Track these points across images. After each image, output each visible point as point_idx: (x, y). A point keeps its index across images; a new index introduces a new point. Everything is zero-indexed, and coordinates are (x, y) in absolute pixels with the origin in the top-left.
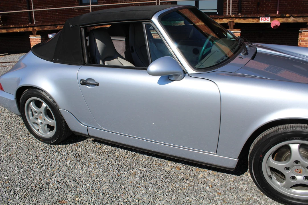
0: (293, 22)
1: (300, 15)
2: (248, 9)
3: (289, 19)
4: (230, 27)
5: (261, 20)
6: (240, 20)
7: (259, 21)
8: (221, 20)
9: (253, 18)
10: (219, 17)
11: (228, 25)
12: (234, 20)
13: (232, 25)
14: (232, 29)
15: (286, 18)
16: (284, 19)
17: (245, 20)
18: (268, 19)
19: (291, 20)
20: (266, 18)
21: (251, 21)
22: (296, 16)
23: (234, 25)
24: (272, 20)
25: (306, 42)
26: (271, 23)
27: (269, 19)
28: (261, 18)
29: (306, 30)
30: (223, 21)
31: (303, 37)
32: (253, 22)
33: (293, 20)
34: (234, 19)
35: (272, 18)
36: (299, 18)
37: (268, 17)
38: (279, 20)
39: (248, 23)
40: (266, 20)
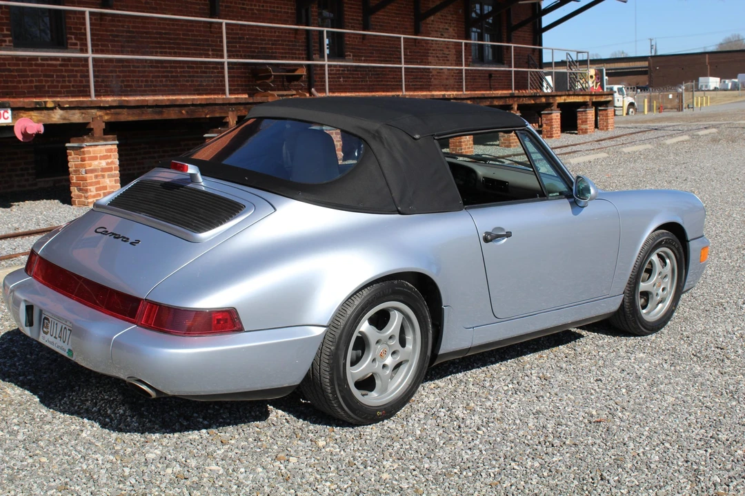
0: (62, 122)
1: (75, 104)
3: (53, 115)
15: (45, 112)
16: (43, 115)
18: (6, 115)
19: (57, 117)
20: (2, 112)
22: (68, 106)
24: (14, 117)
25: (96, 174)
26: (13, 127)
27: (9, 114)
29: (90, 142)
31: (89, 160)
33: (61, 116)
35: (15, 112)
36: (73, 111)
37: (6, 109)
38: (31, 116)
40: (2, 118)
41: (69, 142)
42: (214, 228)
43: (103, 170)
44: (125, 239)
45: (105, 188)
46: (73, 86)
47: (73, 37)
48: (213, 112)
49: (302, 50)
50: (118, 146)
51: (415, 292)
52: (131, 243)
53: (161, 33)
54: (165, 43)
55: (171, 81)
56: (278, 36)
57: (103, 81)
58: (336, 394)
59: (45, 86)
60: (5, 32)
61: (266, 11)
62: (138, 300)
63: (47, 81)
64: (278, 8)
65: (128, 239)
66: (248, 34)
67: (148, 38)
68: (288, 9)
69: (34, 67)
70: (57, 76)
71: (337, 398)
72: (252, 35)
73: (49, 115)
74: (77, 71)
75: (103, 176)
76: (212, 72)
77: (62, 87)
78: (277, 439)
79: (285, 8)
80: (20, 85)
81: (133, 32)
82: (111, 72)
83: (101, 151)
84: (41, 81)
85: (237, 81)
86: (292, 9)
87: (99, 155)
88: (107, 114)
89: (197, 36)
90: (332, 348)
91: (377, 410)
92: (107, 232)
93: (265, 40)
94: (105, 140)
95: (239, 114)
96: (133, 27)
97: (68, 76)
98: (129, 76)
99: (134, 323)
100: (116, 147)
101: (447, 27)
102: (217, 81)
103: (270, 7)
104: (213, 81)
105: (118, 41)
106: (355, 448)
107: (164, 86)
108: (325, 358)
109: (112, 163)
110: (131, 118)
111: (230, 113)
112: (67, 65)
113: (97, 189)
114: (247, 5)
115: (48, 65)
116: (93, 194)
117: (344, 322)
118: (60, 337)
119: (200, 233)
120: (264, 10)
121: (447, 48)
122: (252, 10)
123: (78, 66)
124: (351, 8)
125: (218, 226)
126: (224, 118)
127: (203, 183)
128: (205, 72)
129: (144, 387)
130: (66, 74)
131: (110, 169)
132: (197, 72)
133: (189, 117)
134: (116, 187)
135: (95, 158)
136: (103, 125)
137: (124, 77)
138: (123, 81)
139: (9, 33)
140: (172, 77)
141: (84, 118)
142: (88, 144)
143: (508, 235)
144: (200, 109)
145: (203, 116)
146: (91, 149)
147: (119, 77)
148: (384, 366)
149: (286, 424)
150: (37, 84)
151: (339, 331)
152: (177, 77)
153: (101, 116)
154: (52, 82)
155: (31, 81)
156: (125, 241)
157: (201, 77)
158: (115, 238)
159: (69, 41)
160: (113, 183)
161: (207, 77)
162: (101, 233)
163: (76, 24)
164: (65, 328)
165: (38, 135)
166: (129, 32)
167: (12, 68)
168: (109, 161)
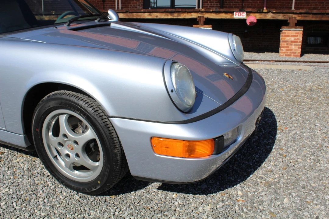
0: (272, 19)
1: (279, 11)
2: (231, 4)
3: (267, 15)
4: (199, 23)
5: (236, 16)
6: (211, 15)
7: (233, 16)
8: (189, 14)
9: (226, 12)
10: (187, 11)
11: (197, 20)
12: (204, 15)
13: (202, 21)
14: (201, 25)
15: (264, 14)
16: (262, 15)
17: (217, 15)
18: (243, 14)
19: (269, 16)
20: (241, 13)
21: (223, 16)
22: (275, 12)
23: (204, 20)
24: (247, 15)
25: (287, 43)
26: (246, 19)
27: (245, 14)
28: (235, 13)
29: (287, 28)
30: (192, 16)
32: (226, 17)
33: (272, 16)
34: (204, 13)
35: (248, 13)
36: (279, 14)
37: (243, 12)
38: (256, 15)
39: (220, 18)
40: (241, 16)
41: (281, 28)
43: (292, 42)
45: (292, 50)
50: (303, 31)
59: (318, 7)
75: (291, 45)
83: (292, 33)
84: (317, 5)
87: (290, 35)
88: (299, 16)
94: (296, 28)
100: (302, 32)
109: (298, 39)
110: (314, 19)
113: (286, 50)
116: (283, 51)
131: (297, 42)
134: (298, 50)
135: (288, 36)
136: (296, 22)
141: (285, 18)
142: (284, 29)
146: (286, 32)
150: (314, 6)
153: (295, 17)
160: (297, 48)
168: (296, 38)
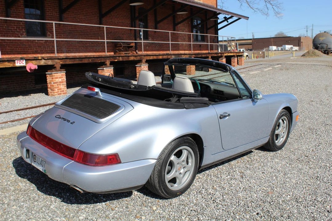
0: (44, 64)
3: (41, 62)
5: (17, 64)
7: (15, 65)
9: (9, 62)
15: (38, 61)
18: (23, 62)
19: (43, 63)
20: (22, 61)
21: (7, 65)
22: (46, 58)
24: (26, 63)
25: (57, 84)
26: (26, 66)
27: (24, 62)
28: (16, 61)
29: (55, 72)
31: (55, 79)
32: (9, 66)
35: (27, 61)
36: (49, 60)
37: (23, 60)
38: (33, 62)
39: (4, 67)
40: (22, 63)
41: (47, 72)
42: (107, 116)
43: (60, 82)
44: (68, 121)
45: (61, 89)
46: (49, 50)
47: (49, 32)
48: (101, 60)
49: (133, 37)
51: (193, 142)
52: (71, 123)
53: (81, 31)
54: (83, 34)
55: (85, 48)
56: (124, 32)
57: (60, 49)
58: (161, 187)
60: (24, 31)
61: (120, 22)
62: (75, 150)
63: (39, 49)
64: (124, 21)
65: (70, 121)
66: (114, 31)
67: (76, 32)
68: (128, 22)
69: (34, 44)
70: (43, 47)
71: (161, 189)
72: (115, 31)
73: (39, 62)
74: (50, 45)
75: (60, 85)
76: (100, 45)
77: (45, 51)
78: (135, 207)
79: (127, 22)
80: (29, 50)
81: (71, 30)
82: (63, 45)
83: (59, 75)
85: (110, 48)
86: (129, 22)
87: (58, 77)
88: (61, 61)
89: (94, 32)
90: (159, 168)
91: (177, 192)
92: (61, 117)
93: (119, 33)
94: (61, 71)
95: (111, 61)
96: (71, 29)
97: (47, 47)
98: (70, 47)
99: (73, 160)
100: (65, 74)
101: (185, 28)
102: (102, 48)
103: (121, 21)
104: (101, 48)
105: (65, 34)
106: (169, 211)
107: (83, 50)
108: (156, 173)
109: (63, 80)
110: (70, 63)
111: (107, 60)
112: (47, 43)
113: (58, 90)
114: (113, 20)
115: (40, 43)
116: (56, 91)
117: (164, 157)
118: (41, 164)
119: (102, 119)
120: (119, 22)
121: (185, 36)
122: (115, 22)
123: (51, 43)
124: (151, 21)
125: (109, 116)
126: (105, 62)
127: (102, 96)
128: (98, 45)
129: (78, 189)
130: (46, 46)
131: (63, 82)
132: (95, 45)
133: (92, 62)
134: (65, 88)
135: (57, 78)
136: (60, 66)
137: (68, 47)
138: (67, 49)
139: (25, 31)
140: (85, 47)
141: (53, 63)
142: (54, 73)
143: (229, 115)
144: (96, 59)
145: (97, 62)
146: (55, 75)
147: (66, 47)
148: (180, 173)
149: (139, 199)
150: (36, 50)
151: (162, 161)
152: (87, 47)
153: (59, 62)
154: (41, 49)
155: (33, 49)
156: (68, 122)
157: (96, 47)
158: (64, 120)
159: (47, 34)
160: (64, 87)
161: (98, 47)
162: (58, 118)
163: (50, 27)
164: (43, 160)
165: (35, 70)
166: (69, 30)
167: (26, 44)
168: (62, 79)
